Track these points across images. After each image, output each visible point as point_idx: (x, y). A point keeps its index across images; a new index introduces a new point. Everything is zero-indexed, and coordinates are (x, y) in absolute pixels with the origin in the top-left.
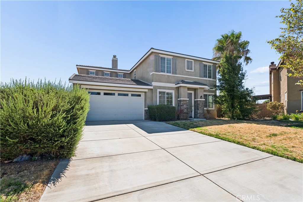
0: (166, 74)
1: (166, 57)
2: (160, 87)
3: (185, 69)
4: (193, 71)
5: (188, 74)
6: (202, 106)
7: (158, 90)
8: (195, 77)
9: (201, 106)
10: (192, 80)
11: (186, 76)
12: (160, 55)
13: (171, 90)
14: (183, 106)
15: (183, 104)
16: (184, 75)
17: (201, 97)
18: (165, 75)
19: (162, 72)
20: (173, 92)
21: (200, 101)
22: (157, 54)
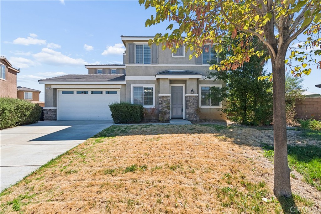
0: (143, 65)
1: (143, 43)
2: (135, 82)
3: (171, 56)
4: (184, 56)
5: (176, 61)
6: (193, 104)
7: (132, 86)
8: (188, 64)
9: (191, 104)
10: (182, 70)
11: (172, 64)
12: (134, 43)
13: (150, 84)
14: (162, 104)
15: (161, 101)
16: (170, 64)
17: (192, 91)
18: (141, 66)
19: (138, 63)
20: (153, 86)
21: (189, 96)
22: (132, 43)
